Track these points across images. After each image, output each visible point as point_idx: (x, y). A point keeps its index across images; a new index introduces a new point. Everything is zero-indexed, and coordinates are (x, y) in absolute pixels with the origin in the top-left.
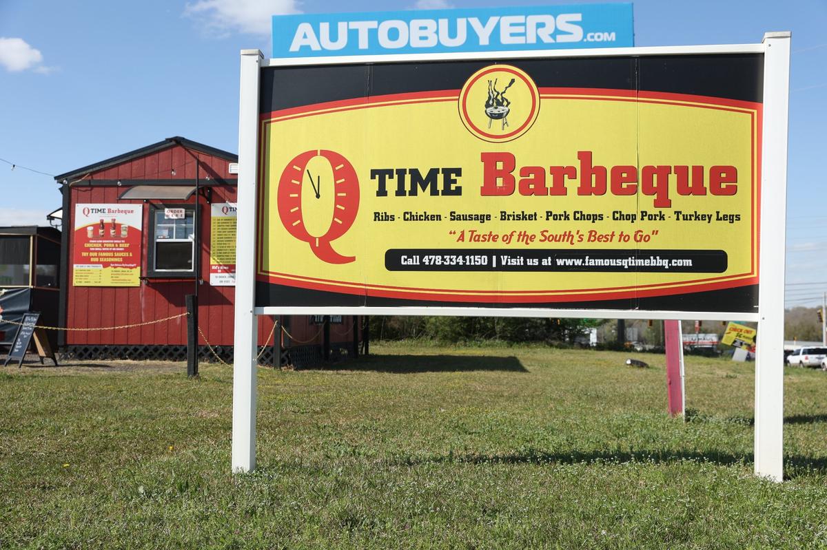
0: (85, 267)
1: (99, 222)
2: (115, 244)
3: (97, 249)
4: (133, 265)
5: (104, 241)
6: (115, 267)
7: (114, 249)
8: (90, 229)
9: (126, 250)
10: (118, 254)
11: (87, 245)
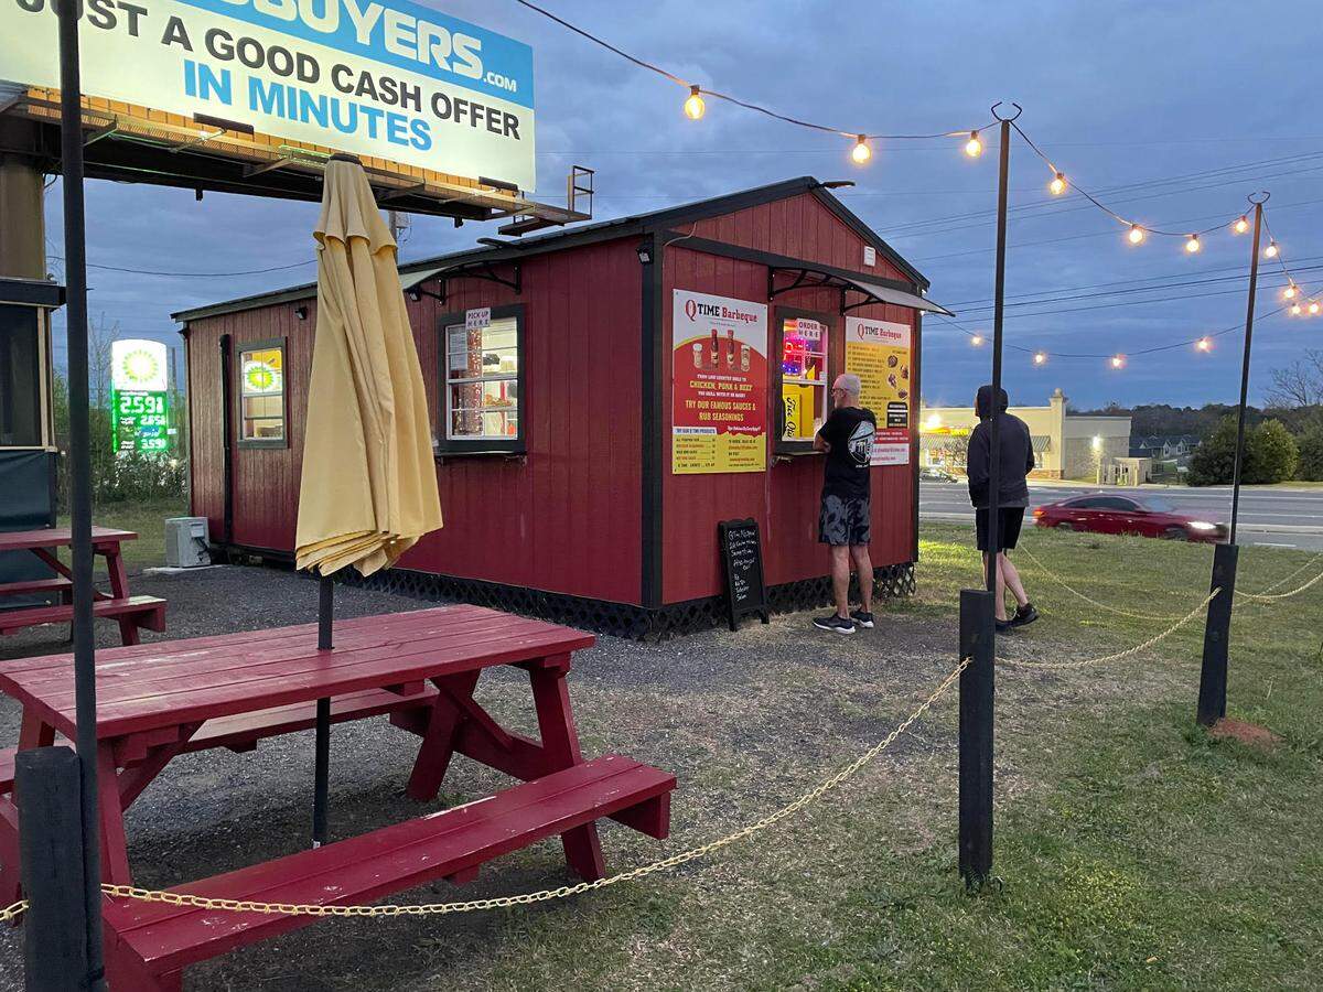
0: (692, 432)
1: (709, 335)
2: (734, 383)
3: (708, 394)
4: (756, 429)
5: (720, 378)
6: (734, 433)
7: (733, 395)
8: (698, 348)
9: (749, 398)
10: (737, 407)
11: (695, 384)
